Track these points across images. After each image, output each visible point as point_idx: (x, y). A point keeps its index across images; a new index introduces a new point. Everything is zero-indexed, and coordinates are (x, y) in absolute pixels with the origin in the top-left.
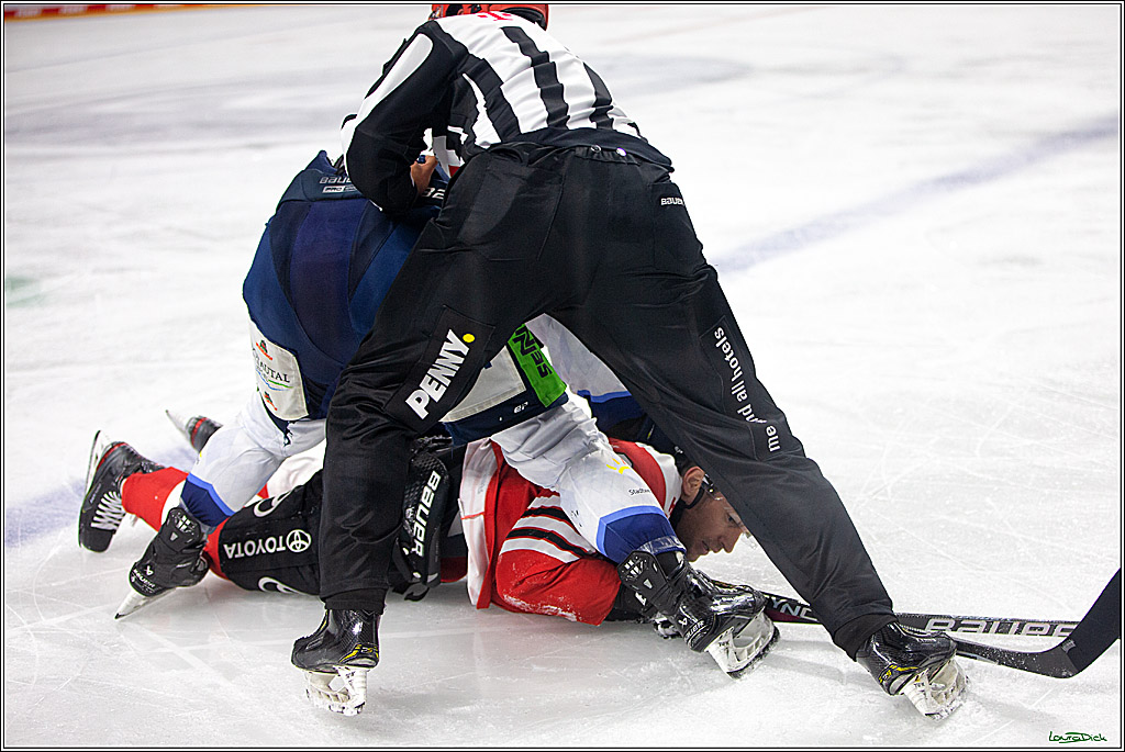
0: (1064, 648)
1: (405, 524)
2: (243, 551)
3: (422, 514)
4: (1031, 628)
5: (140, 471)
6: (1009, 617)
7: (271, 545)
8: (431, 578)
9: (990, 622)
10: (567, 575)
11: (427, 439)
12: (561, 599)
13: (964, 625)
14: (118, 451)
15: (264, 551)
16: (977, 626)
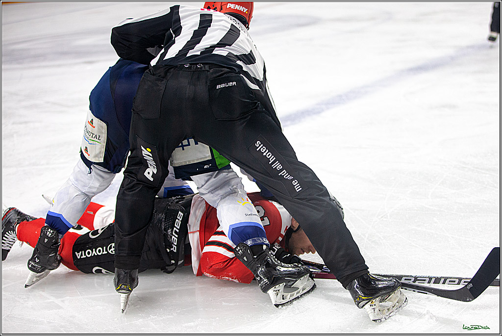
0: (468, 287)
1: (168, 237)
2: (85, 255)
3: (176, 232)
4: (450, 281)
5: (25, 220)
6: (439, 276)
7: (100, 251)
8: (180, 263)
9: (430, 279)
10: (232, 263)
11: (173, 198)
12: (230, 274)
13: (418, 280)
14: (12, 212)
15: (96, 254)
16: (425, 280)
